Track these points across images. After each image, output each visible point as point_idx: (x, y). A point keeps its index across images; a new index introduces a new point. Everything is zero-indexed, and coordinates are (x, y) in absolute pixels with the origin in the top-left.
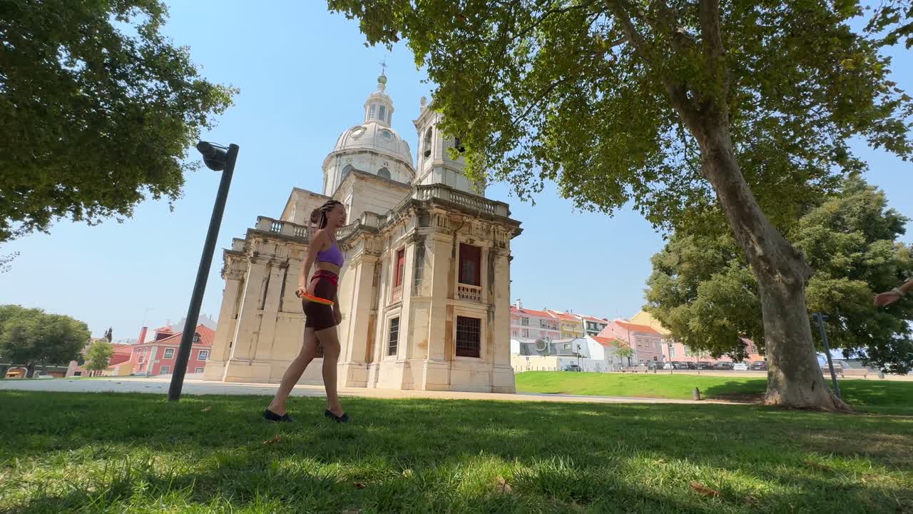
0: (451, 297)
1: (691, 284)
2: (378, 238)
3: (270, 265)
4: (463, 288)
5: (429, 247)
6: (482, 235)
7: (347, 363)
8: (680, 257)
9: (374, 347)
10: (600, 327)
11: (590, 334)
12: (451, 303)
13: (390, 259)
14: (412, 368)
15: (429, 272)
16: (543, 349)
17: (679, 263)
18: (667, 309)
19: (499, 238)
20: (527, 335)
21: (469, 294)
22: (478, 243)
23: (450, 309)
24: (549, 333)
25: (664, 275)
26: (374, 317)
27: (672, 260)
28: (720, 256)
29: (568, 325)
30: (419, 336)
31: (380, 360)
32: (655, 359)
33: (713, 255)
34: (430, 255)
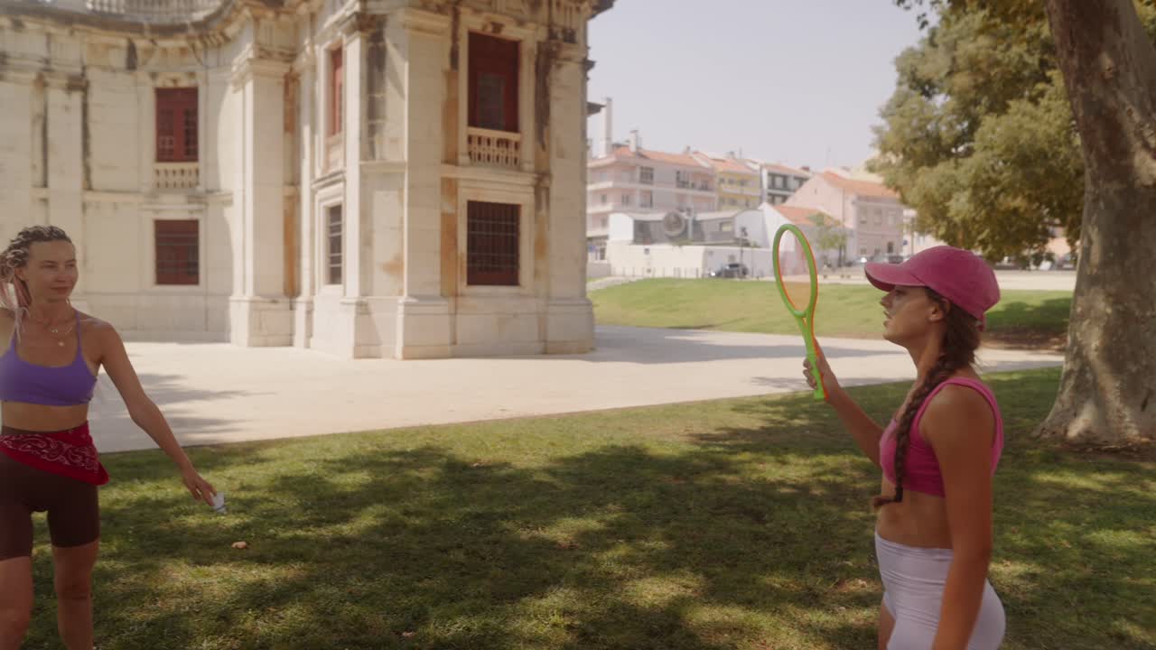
0: (451, 159)
1: (968, 115)
2: (283, 18)
3: (42, 83)
4: (480, 139)
5: (396, 46)
6: (521, 11)
7: (246, 298)
8: (954, 60)
9: (299, 265)
10: (793, 183)
11: (772, 200)
12: (450, 172)
13: (314, 68)
14: (375, 315)
15: (398, 106)
16: (681, 231)
17: (950, 74)
18: (912, 172)
19: (560, 20)
20: (649, 203)
21: (494, 150)
22: (511, 32)
23: (450, 187)
24: (694, 197)
25: (917, 97)
26: (293, 201)
27: (936, 65)
28: (1033, 60)
29: (731, 182)
30: (384, 250)
31: (313, 293)
32: (890, 248)
33: (1021, 56)
34: (399, 65)
